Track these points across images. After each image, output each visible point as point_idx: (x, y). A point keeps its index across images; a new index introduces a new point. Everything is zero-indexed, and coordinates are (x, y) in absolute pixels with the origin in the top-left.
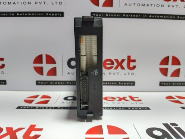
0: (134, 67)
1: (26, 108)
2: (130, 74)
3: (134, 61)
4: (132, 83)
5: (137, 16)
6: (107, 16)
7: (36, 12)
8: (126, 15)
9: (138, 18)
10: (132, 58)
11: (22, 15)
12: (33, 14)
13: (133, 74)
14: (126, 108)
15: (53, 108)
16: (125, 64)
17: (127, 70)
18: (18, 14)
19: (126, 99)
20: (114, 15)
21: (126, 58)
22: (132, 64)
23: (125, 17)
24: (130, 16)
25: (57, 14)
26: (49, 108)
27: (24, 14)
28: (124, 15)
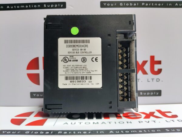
0: (160, 71)
1: (12, 132)
2: (155, 80)
3: (159, 62)
4: (158, 93)
5: (159, 5)
6: (122, 5)
7: (31, 4)
8: (145, 4)
9: (161, 7)
10: (156, 59)
11: (14, 7)
12: (27, 7)
13: (158, 80)
14: (163, 130)
15: (52, 132)
16: (147, 67)
17: (150, 75)
18: (8, 7)
19: (155, 114)
20: (130, 4)
21: (149, 59)
22: (157, 67)
23: (144, 6)
24: (151, 4)
25: (58, 5)
26: (45, 132)
27: (16, 7)
28: (143, 4)
